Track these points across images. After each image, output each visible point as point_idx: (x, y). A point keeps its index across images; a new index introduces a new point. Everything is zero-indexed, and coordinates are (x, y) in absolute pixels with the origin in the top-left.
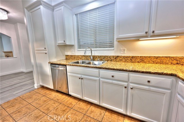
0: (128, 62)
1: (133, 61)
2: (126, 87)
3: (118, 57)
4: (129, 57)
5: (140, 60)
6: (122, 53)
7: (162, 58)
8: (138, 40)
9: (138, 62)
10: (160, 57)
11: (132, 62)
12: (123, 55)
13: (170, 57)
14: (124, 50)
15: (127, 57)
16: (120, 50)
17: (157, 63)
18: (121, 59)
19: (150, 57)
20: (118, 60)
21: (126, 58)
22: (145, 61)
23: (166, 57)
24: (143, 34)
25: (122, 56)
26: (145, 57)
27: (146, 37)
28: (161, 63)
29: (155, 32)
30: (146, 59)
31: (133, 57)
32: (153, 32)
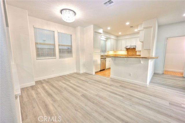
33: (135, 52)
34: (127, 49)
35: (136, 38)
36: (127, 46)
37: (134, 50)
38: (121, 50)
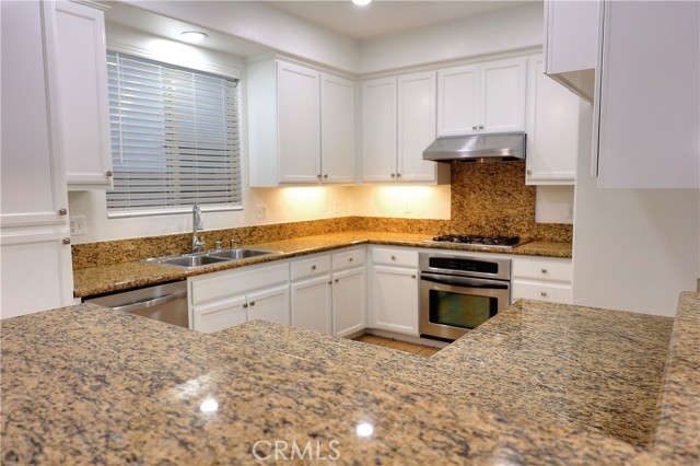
3: (255, 228)
4: (275, 227)
6: (262, 217)
11: (280, 239)
14: (264, 209)
15: (272, 227)
16: (257, 211)
18: (261, 234)
19: (303, 223)
21: (269, 231)
24: (315, 177)
31: (280, 226)
33: (522, 198)
34: (455, 170)
35: (521, 60)
36: (443, 133)
37: (514, 172)
38: (399, 175)
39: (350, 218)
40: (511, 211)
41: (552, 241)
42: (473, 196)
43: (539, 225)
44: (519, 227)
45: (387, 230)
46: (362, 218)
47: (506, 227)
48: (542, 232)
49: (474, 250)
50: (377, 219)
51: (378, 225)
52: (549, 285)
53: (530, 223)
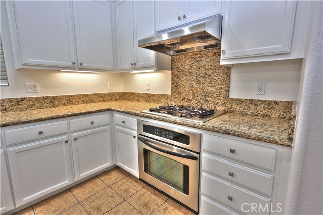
0: (47, 107)
1: (56, 104)
2: (66, 142)
3: (22, 100)
4: (48, 98)
5: (67, 102)
6: (32, 91)
7: (91, 96)
8: (59, 71)
9: (65, 105)
10: (89, 95)
11: (54, 107)
12: (35, 96)
13: (97, 94)
14: (35, 86)
15: (43, 99)
16: (26, 87)
17: (87, 103)
18: (31, 103)
19: (78, 96)
20: (25, 106)
21: (41, 101)
22: (73, 101)
23: (94, 94)
24: (69, 64)
25: (33, 98)
26: (71, 96)
27: (74, 68)
28: (91, 102)
29: (83, 64)
30: (74, 99)
31: (54, 98)
32: (81, 64)
36: (159, 27)
37: (214, 57)
38: (135, 64)
39: (121, 93)
40: (210, 89)
41: (242, 113)
42: (185, 78)
43: (232, 100)
44: (217, 101)
45: (138, 101)
46: (127, 93)
47: (207, 101)
48: (234, 106)
49: (171, 122)
50: (133, 94)
51: (134, 98)
52: (237, 165)
53: (224, 98)
